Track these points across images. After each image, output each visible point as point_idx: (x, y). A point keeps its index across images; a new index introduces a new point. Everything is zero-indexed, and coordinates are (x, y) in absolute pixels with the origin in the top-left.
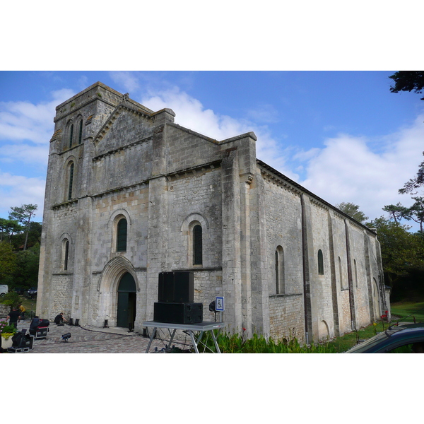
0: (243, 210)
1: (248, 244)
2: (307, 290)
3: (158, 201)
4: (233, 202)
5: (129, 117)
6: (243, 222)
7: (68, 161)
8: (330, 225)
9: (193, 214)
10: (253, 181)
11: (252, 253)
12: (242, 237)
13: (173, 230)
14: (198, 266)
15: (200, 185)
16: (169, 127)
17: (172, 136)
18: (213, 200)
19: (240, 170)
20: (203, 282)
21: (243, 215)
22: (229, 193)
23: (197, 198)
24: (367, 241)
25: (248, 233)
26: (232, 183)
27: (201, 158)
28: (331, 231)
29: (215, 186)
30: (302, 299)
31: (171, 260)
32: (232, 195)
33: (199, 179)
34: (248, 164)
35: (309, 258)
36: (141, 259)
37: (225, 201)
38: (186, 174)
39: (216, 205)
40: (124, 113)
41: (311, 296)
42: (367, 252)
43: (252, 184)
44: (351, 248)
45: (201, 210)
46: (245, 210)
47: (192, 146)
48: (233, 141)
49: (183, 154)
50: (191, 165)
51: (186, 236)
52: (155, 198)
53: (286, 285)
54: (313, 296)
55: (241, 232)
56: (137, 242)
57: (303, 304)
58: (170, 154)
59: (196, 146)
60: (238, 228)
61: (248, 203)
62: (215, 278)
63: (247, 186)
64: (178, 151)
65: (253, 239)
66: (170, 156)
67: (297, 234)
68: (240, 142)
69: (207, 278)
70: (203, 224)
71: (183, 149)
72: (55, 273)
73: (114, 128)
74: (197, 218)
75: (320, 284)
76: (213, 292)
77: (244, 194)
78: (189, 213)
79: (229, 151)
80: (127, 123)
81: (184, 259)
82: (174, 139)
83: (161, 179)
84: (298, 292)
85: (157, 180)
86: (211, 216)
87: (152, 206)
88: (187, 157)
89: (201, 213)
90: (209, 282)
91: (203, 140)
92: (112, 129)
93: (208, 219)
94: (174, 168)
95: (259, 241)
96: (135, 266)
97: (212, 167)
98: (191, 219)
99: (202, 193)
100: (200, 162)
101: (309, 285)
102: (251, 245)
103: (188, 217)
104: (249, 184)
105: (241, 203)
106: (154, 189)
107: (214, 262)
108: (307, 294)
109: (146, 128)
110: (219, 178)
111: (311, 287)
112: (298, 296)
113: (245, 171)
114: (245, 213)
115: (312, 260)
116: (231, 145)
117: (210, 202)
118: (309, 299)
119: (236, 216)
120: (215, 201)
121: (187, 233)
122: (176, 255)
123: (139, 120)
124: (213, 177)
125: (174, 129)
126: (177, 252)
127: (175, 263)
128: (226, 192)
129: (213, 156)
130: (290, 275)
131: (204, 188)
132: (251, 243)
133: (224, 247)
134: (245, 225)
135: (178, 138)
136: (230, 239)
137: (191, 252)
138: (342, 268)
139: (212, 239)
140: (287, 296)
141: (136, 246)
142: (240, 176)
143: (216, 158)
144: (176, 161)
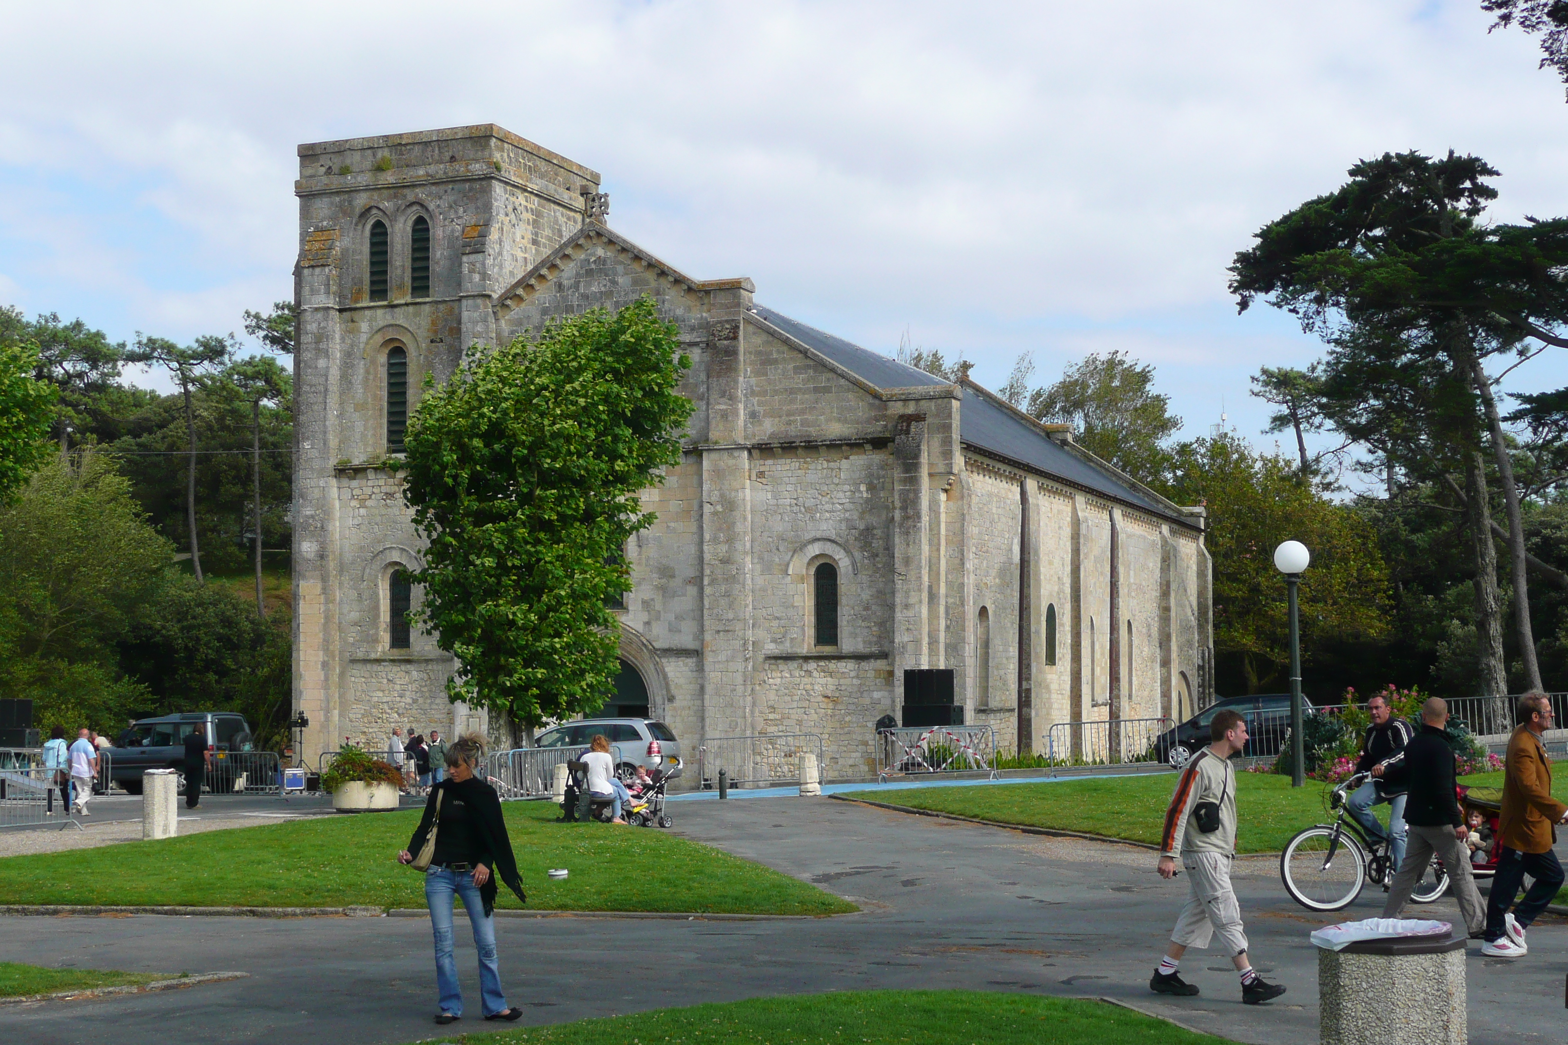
0: (935, 546)
1: (942, 609)
2: (1024, 700)
3: (730, 505)
4: (920, 529)
5: (620, 269)
6: (934, 568)
7: (379, 339)
8: (1076, 537)
9: (818, 540)
10: (954, 487)
11: (947, 627)
12: (933, 597)
13: (767, 569)
14: (828, 650)
15: (836, 481)
16: (751, 328)
17: (758, 353)
18: (867, 516)
19: (931, 465)
20: (842, 681)
21: (935, 554)
22: (911, 512)
23: (828, 507)
24: (1168, 559)
25: (943, 590)
26: (917, 492)
27: (839, 420)
28: (1076, 552)
29: (871, 488)
30: (1014, 720)
31: (761, 634)
32: (918, 516)
33: (832, 464)
34: (947, 454)
35: (1033, 629)
36: (673, 629)
37: (901, 525)
38: (800, 451)
39: (874, 528)
40: (600, 252)
41: (1033, 714)
42: (1165, 593)
43: (952, 493)
44: (1123, 591)
45: (838, 535)
46: (939, 544)
47: (816, 390)
48: (917, 400)
49: (792, 401)
50: (813, 431)
51: (800, 586)
52: (722, 496)
53: (990, 690)
54: (1037, 715)
55: (930, 587)
56: (663, 590)
57: (1016, 732)
58: (753, 393)
59: (827, 390)
60: (926, 579)
61: (943, 531)
62: (871, 674)
63: (943, 496)
64: (776, 392)
65: (951, 600)
66: (755, 400)
67: (1011, 574)
68: (932, 405)
69: (853, 674)
70: (843, 563)
71: (792, 391)
72: (360, 655)
73: (565, 283)
74: (830, 549)
75: (1048, 688)
76: (867, 701)
77: (938, 514)
78: (808, 536)
79: (908, 419)
80: (614, 282)
81: (794, 633)
82: (765, 362)
83: (736, 454)
84: (1008, 705)
85: (726, 454)
86: (863, 549)
87: (715, 513)
88: (802, 412)
89: (838, 539)
90: (855, 681)
91: (842, 382)
92: (560, 286)
93: (857, 555)
94: (768, 429)
95: (963, 605)
96: (657, 645)
97: (868, 447)
98: (815, 549)
99: (842, 496)
100: (836, 430)
101: (1029, 690)
102: (947, 613)
103: (805, 545)
104: (946, 491)
105: (931, 530)
106: (719, 474)
107: (870, 643)
108: (1024, 710)
109: (679, 312)
110: (882, 473)
111: (1033, 695)
112: (1007, 714)
113: (941, 468)
114: (938, 550)
115: (1038, 632)
116: (911, 409)
117: (861, 518)
118: (1029, 721)
119: (923, 557)
120: (873, 520)
121: (802, 579)
122: (775, 623)
123: (653, 284)
124: (869, 467)
125: (764, 337)
126: (778, 618)
127: (774, 641)
128: (904, 508)
129: (868, 421)
130: (998, 669)
131: (846, 488)
132: (947, 608)
133: (899, 615)
134: (938, 574)
135: (776, 361)
136: (912, 601)
137: (810, 619)
138: (1097, 647)
139: (866, 595)
140: (993, 711)
141: (658, 599)
142: (931, 475)
143: (876, 429)
144: (772, 414)
